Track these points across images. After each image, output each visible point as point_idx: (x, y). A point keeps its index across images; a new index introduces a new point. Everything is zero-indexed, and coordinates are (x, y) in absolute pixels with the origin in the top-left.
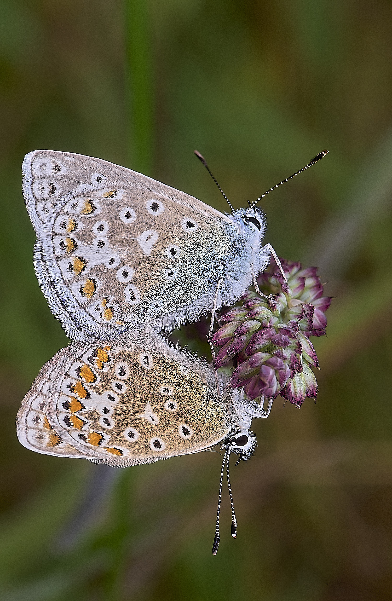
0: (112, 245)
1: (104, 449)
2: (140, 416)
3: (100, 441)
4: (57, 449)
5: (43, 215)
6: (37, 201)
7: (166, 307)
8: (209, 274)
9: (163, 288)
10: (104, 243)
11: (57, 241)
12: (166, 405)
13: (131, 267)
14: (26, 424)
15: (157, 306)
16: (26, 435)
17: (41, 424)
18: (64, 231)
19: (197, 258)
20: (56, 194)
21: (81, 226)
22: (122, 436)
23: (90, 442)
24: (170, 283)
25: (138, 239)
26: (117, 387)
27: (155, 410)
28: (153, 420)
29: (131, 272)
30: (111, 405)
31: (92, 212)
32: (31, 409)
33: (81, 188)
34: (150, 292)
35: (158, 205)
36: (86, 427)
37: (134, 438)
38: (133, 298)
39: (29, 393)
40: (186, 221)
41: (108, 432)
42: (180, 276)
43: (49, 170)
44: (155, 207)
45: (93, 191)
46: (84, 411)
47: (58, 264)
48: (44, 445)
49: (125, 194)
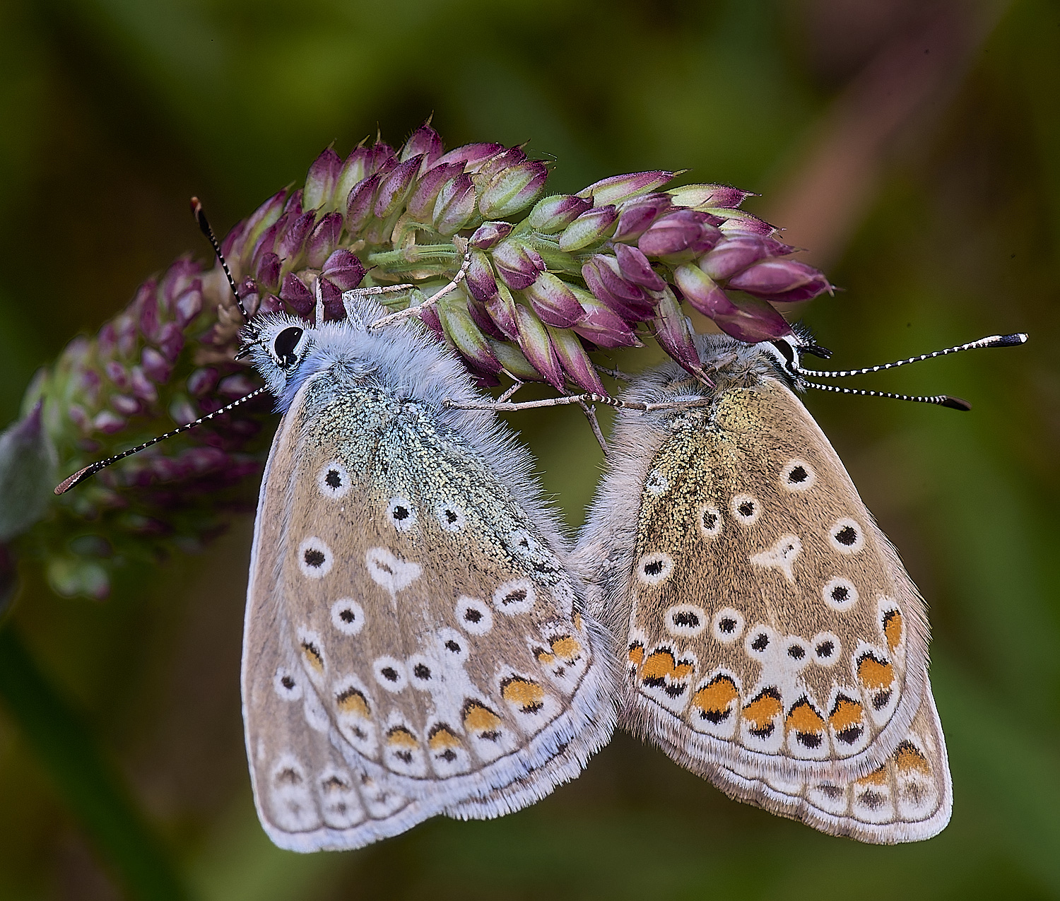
0: (420, 648)
1: (894, 652)
2: (789, 576)
3: (878, 662)
4: (930, 753)
5: (396, 802)
6: (368, 817)
7: (521, 524)
8: (429, 432)
9: (485, 531)
10: (418, 665)
11: (443, 768)
12: (747, 521)
13: (454, 603)
14: (888, 823)
15: (525, 543)
16: (918, 821)
17: (878, 789)
18: (417, 754)
19: (401, 462)
20: (343, 776)
21: (396, 719)
22: (851, 614)
23: (887, 684)
24: (470, 516)
25: (392, 592)
26: (732, 631)
27: (765, 545)
28: (791, 547)
29: (465, 603)
30: (780, 643)
31: (361, 694)
32: (849, 815)
33: (317, 722)
34: (499, 559)
35: (307, 551)
36: (852, 693)
37: (847, 588)
38: (520, 596)
39: (809, 821)
40: (326, 489)
41: (849, 647)
42: (450, 496)
43: (299, 793)
44: (314, 558)
45: (318, 694)
46: (812, 701)
47: (490, 763)
48: (929, 781)
49: (305, 625)
